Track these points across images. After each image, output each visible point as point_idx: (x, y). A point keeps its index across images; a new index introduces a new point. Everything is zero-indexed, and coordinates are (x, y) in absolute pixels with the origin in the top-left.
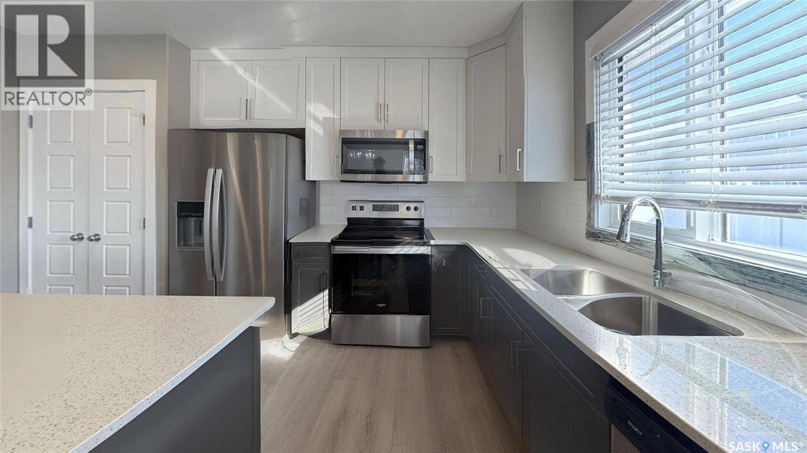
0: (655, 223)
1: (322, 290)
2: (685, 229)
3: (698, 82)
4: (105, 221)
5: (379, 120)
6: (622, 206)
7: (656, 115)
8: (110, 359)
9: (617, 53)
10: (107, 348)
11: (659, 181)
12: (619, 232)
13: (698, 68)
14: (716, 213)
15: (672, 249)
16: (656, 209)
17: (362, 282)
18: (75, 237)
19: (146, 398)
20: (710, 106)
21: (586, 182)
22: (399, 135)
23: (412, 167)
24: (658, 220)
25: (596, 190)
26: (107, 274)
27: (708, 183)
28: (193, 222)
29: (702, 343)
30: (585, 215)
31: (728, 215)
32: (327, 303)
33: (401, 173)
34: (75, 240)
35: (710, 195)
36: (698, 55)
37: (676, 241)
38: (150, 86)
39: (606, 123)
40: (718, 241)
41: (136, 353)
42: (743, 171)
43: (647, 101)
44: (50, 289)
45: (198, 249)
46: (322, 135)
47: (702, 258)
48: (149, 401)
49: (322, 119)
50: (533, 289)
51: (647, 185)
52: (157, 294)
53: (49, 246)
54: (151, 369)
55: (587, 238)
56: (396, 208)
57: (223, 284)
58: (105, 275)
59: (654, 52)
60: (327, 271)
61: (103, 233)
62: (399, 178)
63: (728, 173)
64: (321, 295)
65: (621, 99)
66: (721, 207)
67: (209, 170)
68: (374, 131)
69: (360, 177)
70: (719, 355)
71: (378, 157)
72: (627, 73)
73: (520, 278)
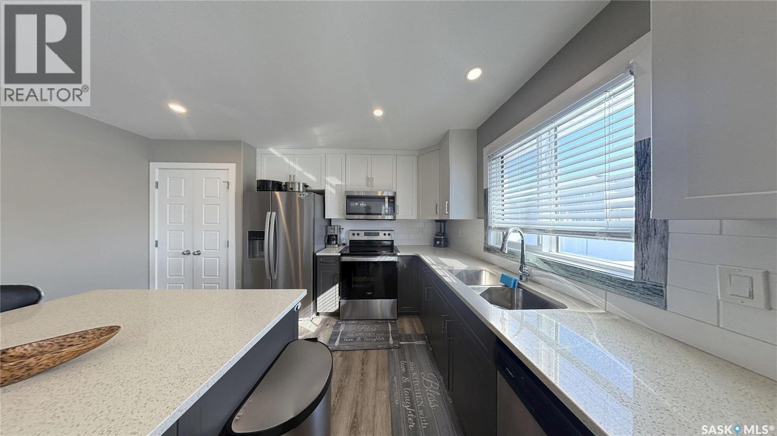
0: (521, 242)
1: (335, 284)
2: (537, 245)
3: (544, 169)
4: (203, 242)
5: (368, 186)
6: (503, 233)
7: (521, 185)
8: (207, 333)
9: (501, 154)
10: (205, 325)
11: (523, 219)
12: (502, 247)
13: (544, 162)
14: (553, 236)
15: (530, 257)
16: (521, 234)
17: (359, 279)
18: (185, 253)
19: (229, 361)
20: (550, 194)
21: (484, 219)
22: (379, 194)
23: (387, 211)
24: (522, 240)
25: (489, 224)
26: (205, 276)
27: (549, 220)
28: (258, 243)
29: (546, 314)
30: (483, 238)
31: (559, 237)
32: (338, 292)
33: (381, 214)
34: (185, 254)
35: (550, 227)
36: (543, 156)
37: (532, 252)
38: (232, 167)
39: (494, 188)
40: (554, 252)
41: (223, 329)
42: (567, 214)
43: (517, 177)
44: (169, 286)
45: (261, 259)
46: (335, 193)
47: (546, 262)
48: (231, 363)
49: (335, 185)
50: (455, 281)
51: (516, 221)
52: (236, 289)
53: (168, 258)
54: (232, 340)
55: (484, 251)
56: (378, 234)
57: (276, 280)
58: (203, 277)
59: (520, 154)
60: (338, 272)
61: (202, 250)
62: (380, 217)
63: (559, 214)
64: (334, 288)
65: (502, 177)
66: (556, 233)
67: (268, 213)
68: (365, 192)
69: (356, 217)
70: (555, 321)
71: (368, 206)
72: (506, 164)
73: (448, 275)
